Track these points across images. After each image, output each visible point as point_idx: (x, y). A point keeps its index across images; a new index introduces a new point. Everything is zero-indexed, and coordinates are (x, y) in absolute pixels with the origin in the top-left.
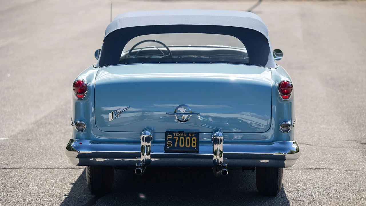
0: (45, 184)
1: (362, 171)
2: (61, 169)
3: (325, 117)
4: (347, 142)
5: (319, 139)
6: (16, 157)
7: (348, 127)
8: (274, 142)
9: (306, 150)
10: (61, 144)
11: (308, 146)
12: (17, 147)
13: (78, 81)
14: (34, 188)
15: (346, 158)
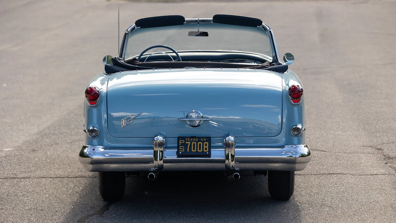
0: (56, 192)
1: (376, 175)
2: (71, 178)
3: (341, 124)
4: (362, 148)
5: (334, 145)
6: (23, 167)
7: (363, 133)
8: (285, 146)
9: (320, 156)
10: (68, 154)
11: (322, 152)
12: (23, 157)
13: (90, 88)
14: (45, 196)
15: (360, 164)
